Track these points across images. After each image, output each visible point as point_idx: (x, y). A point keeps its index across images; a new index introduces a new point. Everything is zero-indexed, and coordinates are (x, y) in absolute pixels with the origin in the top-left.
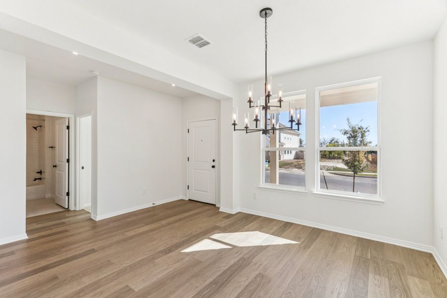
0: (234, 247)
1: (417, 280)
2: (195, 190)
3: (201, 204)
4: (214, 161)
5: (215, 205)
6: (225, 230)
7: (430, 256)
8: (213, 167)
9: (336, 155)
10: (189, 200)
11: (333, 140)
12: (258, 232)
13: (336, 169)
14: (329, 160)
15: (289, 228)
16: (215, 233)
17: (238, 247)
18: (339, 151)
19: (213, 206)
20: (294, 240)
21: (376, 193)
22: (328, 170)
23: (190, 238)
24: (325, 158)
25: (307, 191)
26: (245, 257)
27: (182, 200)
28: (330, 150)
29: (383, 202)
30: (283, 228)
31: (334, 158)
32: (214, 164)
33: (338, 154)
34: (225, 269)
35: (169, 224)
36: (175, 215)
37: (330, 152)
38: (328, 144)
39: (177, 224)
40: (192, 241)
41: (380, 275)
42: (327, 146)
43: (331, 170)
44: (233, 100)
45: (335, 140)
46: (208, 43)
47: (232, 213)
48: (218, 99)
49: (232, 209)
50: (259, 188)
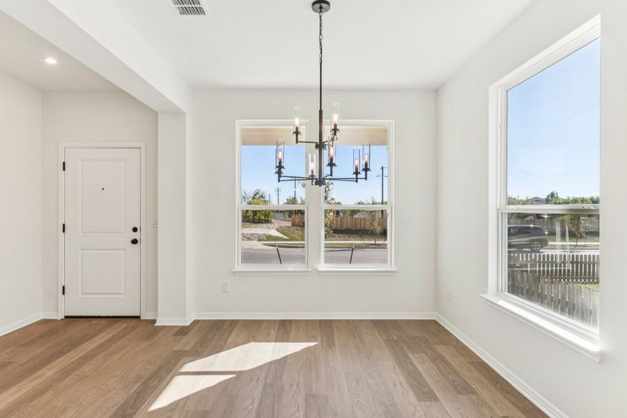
0: (239, 374)
1: (443, 347)
2: (83, 294)
3: (104, 322)
4: (135, 230)
5: (138, 317)
6: (198, 353)
7: (435, 322)
8: (134, 242)
9: (263, 218)
10: (66, 317)
11: (257, 194)
12: (253, 343)
13: (269, 238)
14: (255, 225)
15: (291, 328)
16: (185, 363)
17: (245, 371)
18: (266, 211)
20: (310, 341)
22: (260, 240)
23: (146, 384)
24: (248, 221)
25: (310, 270)
26: (268, 381)
27: (45, 322)
28: (255, 209)
30: (284, 329)
31: (260, 222)
32: (136, 236)
33: (265, 216)
34: (255, 406)
35: (66, 373)
36: (61, 353)
37: (255, 212)
38: (251, 199)
39: (87, 368)
40: (155, 387)
41: (416, 352)
42: (250, 203)
43: (264, 240)
44: (187, 115)
45: (260, 194)
46: (200, 11)
47: (185, 325)
48: (155, 109)
49: (185, 317)
50: (234, 273)
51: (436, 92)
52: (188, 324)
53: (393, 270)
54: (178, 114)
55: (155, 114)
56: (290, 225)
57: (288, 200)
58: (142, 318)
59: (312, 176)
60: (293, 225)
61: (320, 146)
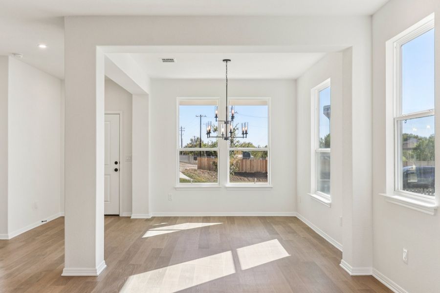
4: (116, 163)
5: (118, 215)
8: (116, 170)
19: (117, 217)
21: (267, 181)
25: (221, 186)
29: (272, 188)
32: (117, 166)
44: (150, 96)
46: (172, 62)
47: (149, 218)
48: (131, 92)
49: (148, 213)
50: (176, 188)
51: (295, 81)
52: (150, 218)
53: (271, 186)
54: (144, 95)
55: (130, 95)
56: (196, 168)
57: (192, 140)
58: (120, 216)
59: (223, 135)
60: (200, 168)
61: (226, 123)
